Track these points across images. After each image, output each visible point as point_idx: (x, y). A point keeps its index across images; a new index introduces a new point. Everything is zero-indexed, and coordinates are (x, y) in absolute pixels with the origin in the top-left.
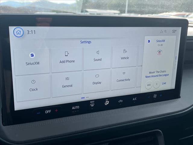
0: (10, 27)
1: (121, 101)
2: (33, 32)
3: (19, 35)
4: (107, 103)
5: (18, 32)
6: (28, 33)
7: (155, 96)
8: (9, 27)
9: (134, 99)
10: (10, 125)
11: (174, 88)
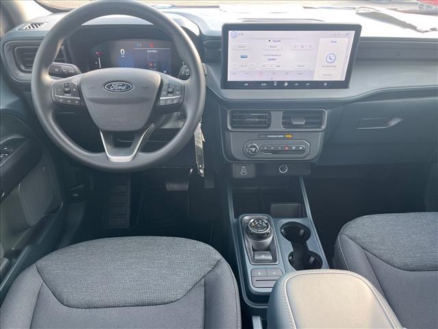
1: (297, 84)
3: (234, 36)
5: (233, 34)
6: (239, 35)
7: (325, 84)
9: (307, 85)
10: (225, 89)
11: (344, 80)
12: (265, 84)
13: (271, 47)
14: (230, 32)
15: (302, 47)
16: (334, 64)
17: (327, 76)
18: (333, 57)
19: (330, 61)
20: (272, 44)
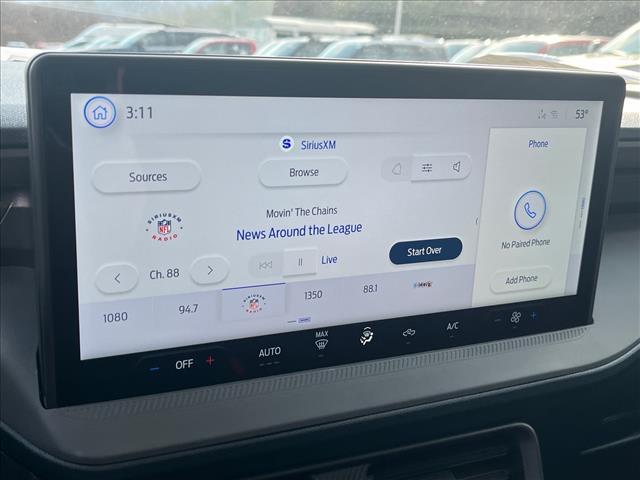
0: (74, 97)
1: (410, 332)
2: (146, 112)
3: (100, 122)
4: (368, 337)
5: (97, 112)
6: (130, 115)
7: (516, 317)
8: (72, 95)
9: (449, 327)
10: (64, 406)
11: (575, 293)
12: (276, 350)
13: (293, 173)
14: (78, 101)
15: (427, 168)
16: (539, 235)
17: (522, 285)
18: (536, 206)
19: (528, 222)
20: (299, 158)
